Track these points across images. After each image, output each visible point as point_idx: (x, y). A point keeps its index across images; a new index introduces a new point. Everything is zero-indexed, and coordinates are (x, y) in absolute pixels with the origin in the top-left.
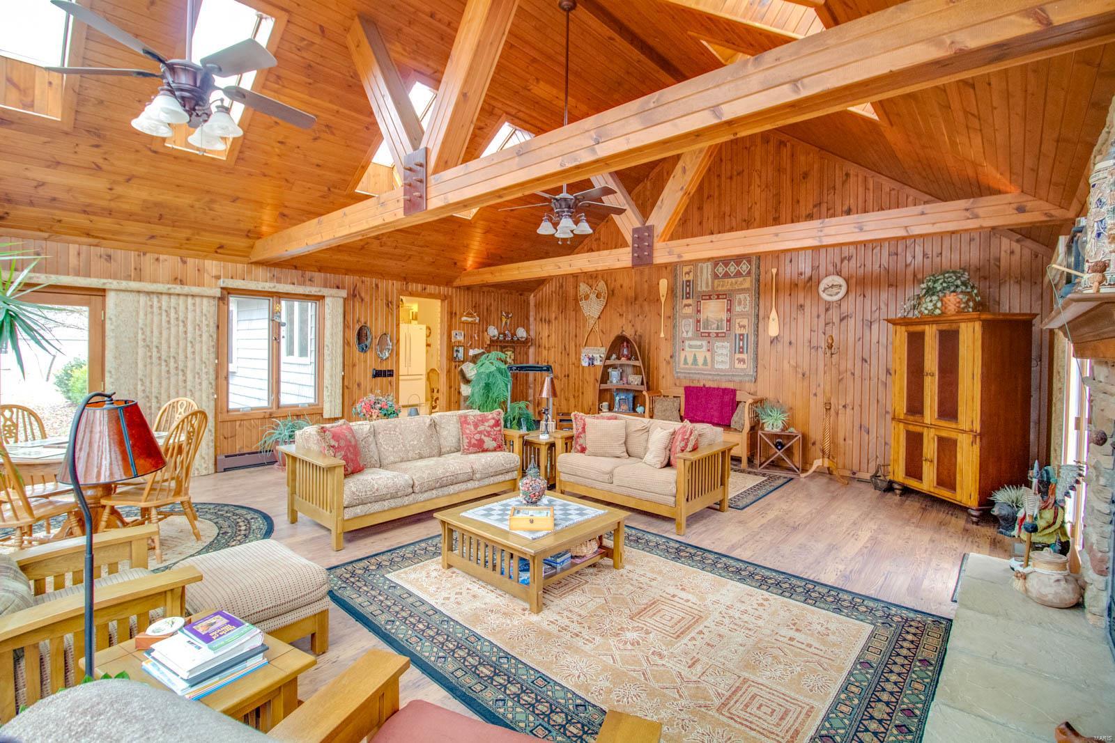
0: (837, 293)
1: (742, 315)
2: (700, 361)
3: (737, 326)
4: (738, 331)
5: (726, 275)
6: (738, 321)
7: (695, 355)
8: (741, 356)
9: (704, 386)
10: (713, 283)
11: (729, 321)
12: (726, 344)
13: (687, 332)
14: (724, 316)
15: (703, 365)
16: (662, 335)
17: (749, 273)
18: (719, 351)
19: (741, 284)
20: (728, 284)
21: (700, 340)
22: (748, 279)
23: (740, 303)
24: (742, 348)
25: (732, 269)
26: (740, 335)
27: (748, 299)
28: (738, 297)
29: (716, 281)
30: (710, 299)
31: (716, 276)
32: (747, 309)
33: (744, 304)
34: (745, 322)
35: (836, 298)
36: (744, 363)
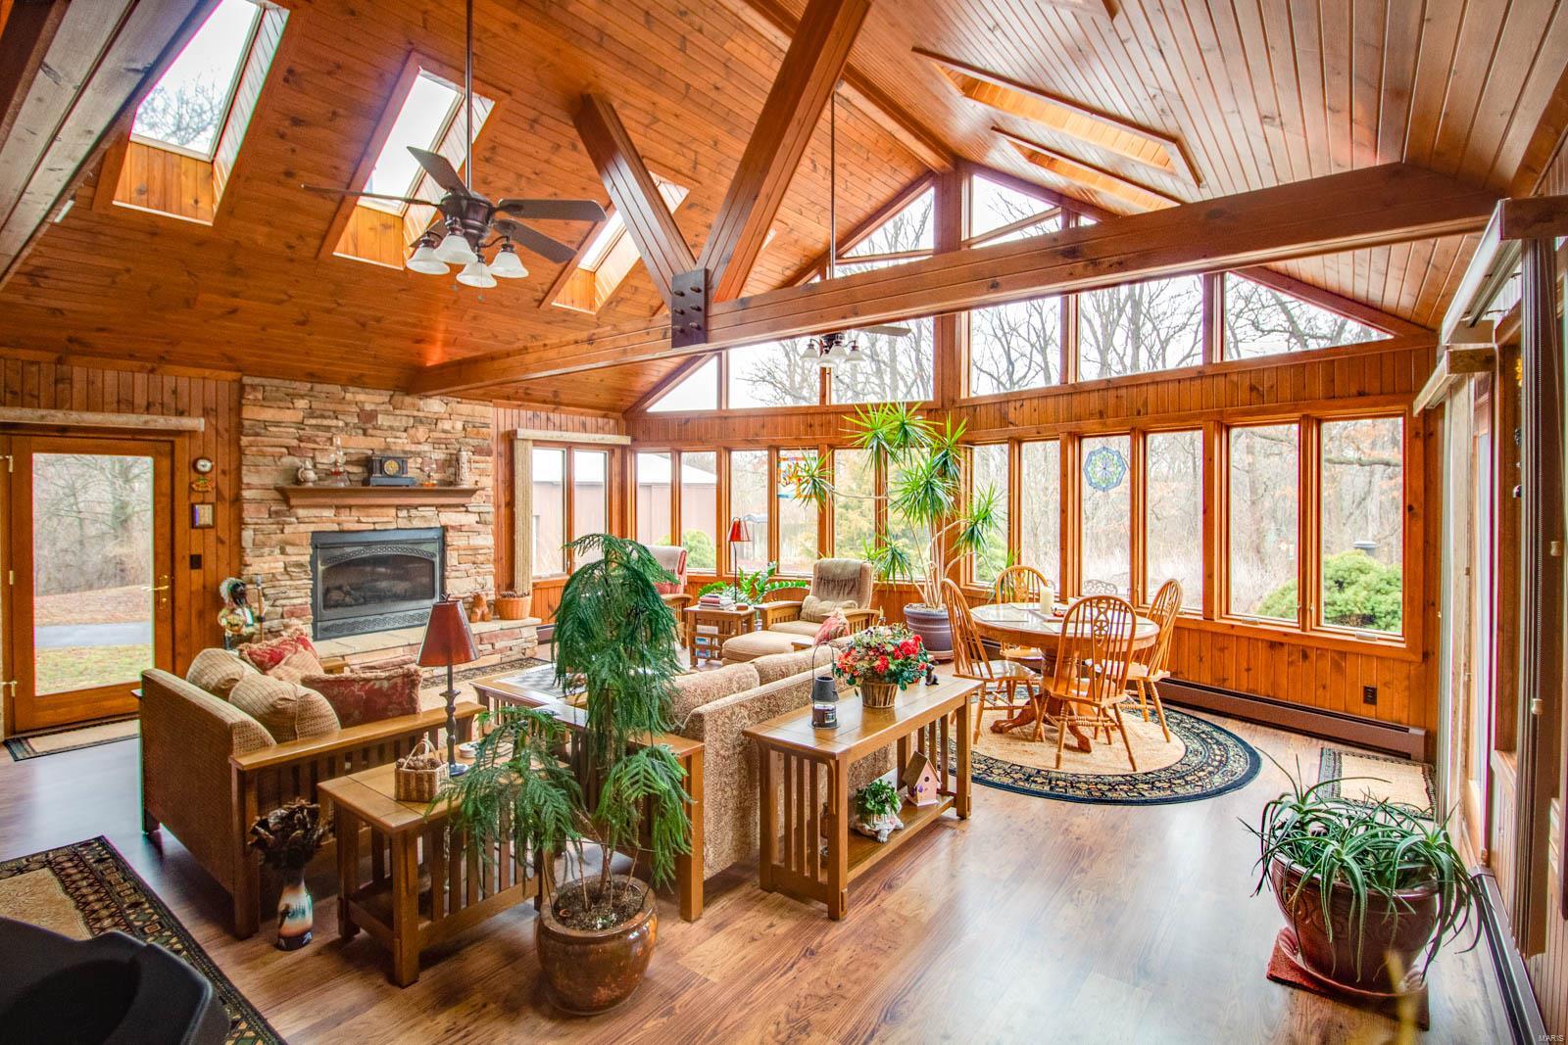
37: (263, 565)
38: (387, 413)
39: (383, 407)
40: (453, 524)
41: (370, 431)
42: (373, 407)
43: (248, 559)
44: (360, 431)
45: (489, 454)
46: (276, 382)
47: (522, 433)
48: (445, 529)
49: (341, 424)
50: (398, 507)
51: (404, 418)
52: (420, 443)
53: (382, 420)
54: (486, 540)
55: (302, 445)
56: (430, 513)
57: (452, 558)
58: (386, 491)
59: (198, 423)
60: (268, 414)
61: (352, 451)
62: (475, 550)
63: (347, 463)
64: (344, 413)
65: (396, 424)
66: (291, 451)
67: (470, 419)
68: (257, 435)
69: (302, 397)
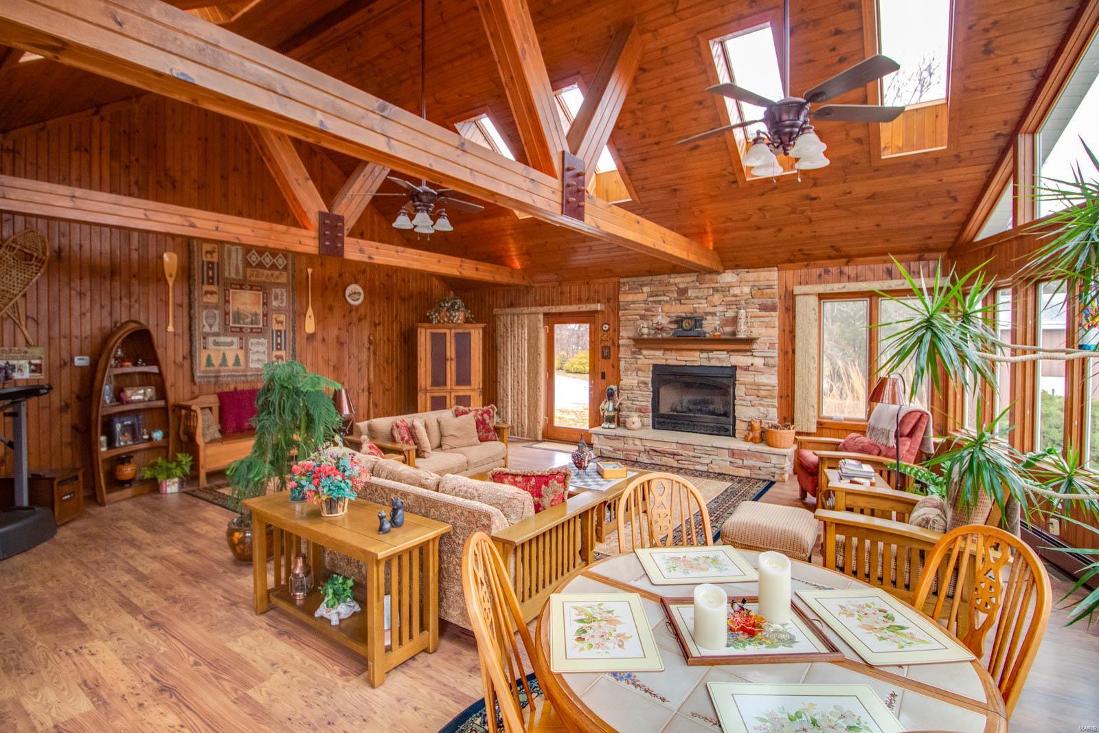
0: (358, 299)
1: (279, 310)
2: (231, 361)
3: (274, 321)
4: (275, 327)
5: (260, 265)
6: (274, 316)
7: (224, 354)
8: (279, 353)
9: (235, 389)
10: (245, 271)
11: (265, 315)
12: (262, 340)
13: (211, 326)
14: (260, 311)
15: (234, 365)
16: (170, 329)
17: (285, 268)
18: (254, 349)
19: (277, 277)
20: (264, 275)
21: (230, 336)
22: (285, 274)
23: (276, 298)
24: (280, 344)
25: (267, 260)
26: (277, 331)
27: (285, 294)
28: (274, 290)
29: (249, 270)
30: (241, 288)
31: (247, 264)
32: (284, 304)
33: (280, 299)
34: (282, 318)
35: (357, 303)
36: (282, 359)
37: (629, 380)
38: (695, 288)
39: (691, 285)
40: (741, 365)
41: (682, 301)
42: (685, 285)
43: (622, 377)
44: (678, 302)
45: (773, 308)
46: (634, 279)
47: (798, 290)
48: (734, 368)
49: (665, 298)
50: (702, 351)
51: (706, 290)
52: (716, 306)
53: (691, 293)
54: (771, 379)
55: (647, 313)
56: (724, 356)
57: (740, 391)
58: (693, 340)
59: (599, 307)
60: (630, 298)
61: (673, 315)
62: (758, 386)
63: (671, 322)
64: (669, 291)
65: (700, 295)
66: (643, 317)
67: (757, 284)
68: (626, 309)
69: (646, 285)
